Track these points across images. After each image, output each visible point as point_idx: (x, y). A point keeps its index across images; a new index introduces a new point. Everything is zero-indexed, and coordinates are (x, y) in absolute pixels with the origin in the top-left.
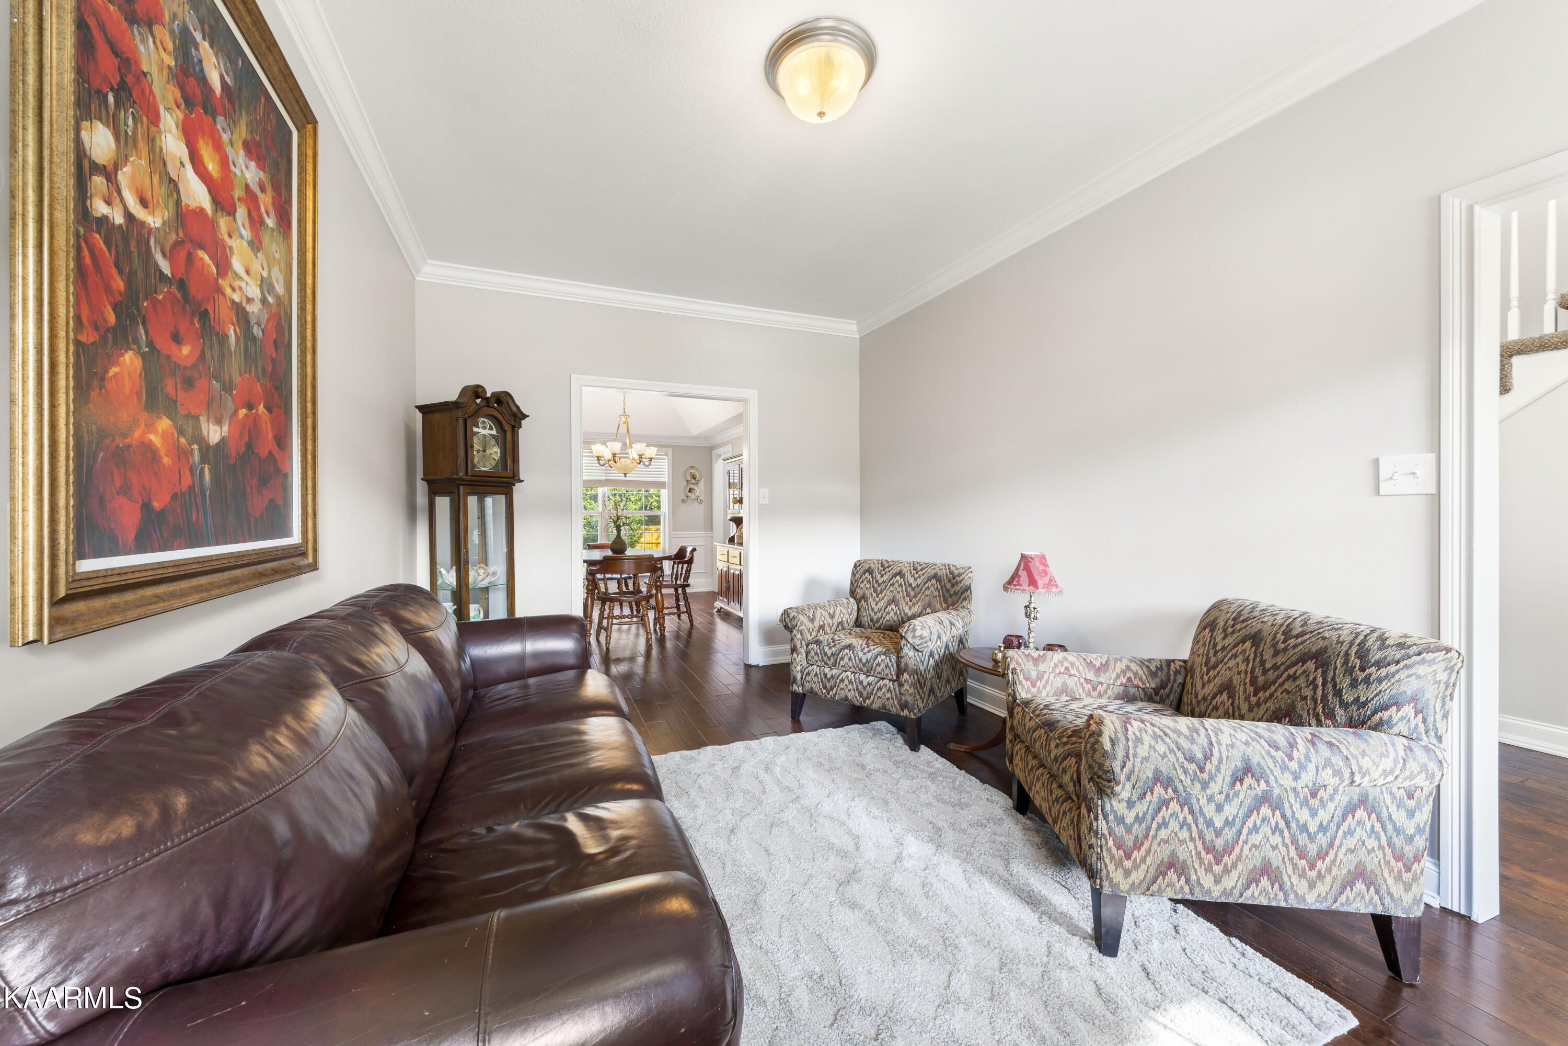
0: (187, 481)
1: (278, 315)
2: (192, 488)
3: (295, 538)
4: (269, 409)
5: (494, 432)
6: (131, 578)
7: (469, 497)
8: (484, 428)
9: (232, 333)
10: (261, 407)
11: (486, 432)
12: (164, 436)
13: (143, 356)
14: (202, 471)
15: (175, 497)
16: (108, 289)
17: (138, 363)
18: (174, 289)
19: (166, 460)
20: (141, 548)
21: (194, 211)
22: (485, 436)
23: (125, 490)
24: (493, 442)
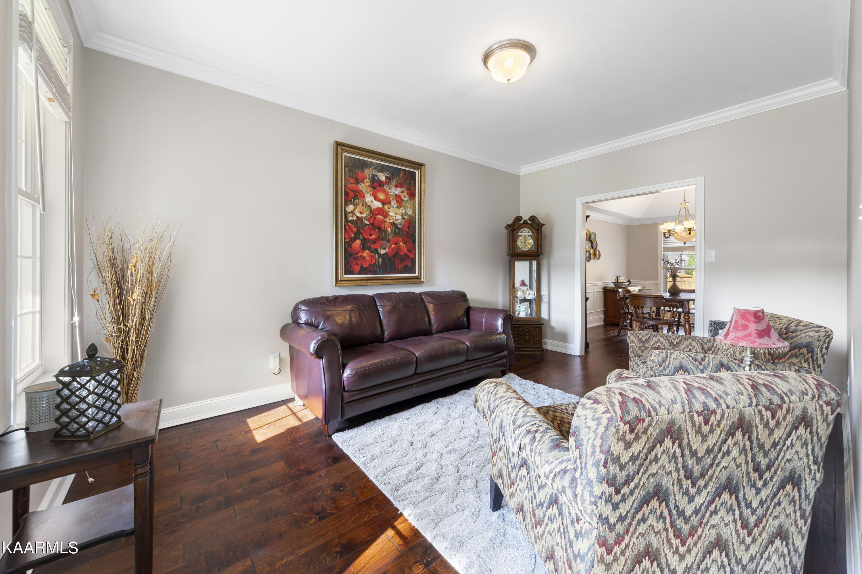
0: (374, 261)
1: (410, 220)
2: (375, 263)
3: (417, 274)
4: (404, 243)
5: (531, 234)
6: (354, 279)
7: (516, 262)
8: (525, 233)
9: (389, 229)
10: (401, 244)
11: (526, 234)
12: (367, 253)
13: (361, 240)
14: (378, 260)
15: (370, 265)
16: (352, 231)
17: (360, 242)
18: (370, 226)
19: (367, 258)
20: (359, 274)
21: (376, 209)
22: (525, 236)
23: (357, 264)
24: (530, 238)
